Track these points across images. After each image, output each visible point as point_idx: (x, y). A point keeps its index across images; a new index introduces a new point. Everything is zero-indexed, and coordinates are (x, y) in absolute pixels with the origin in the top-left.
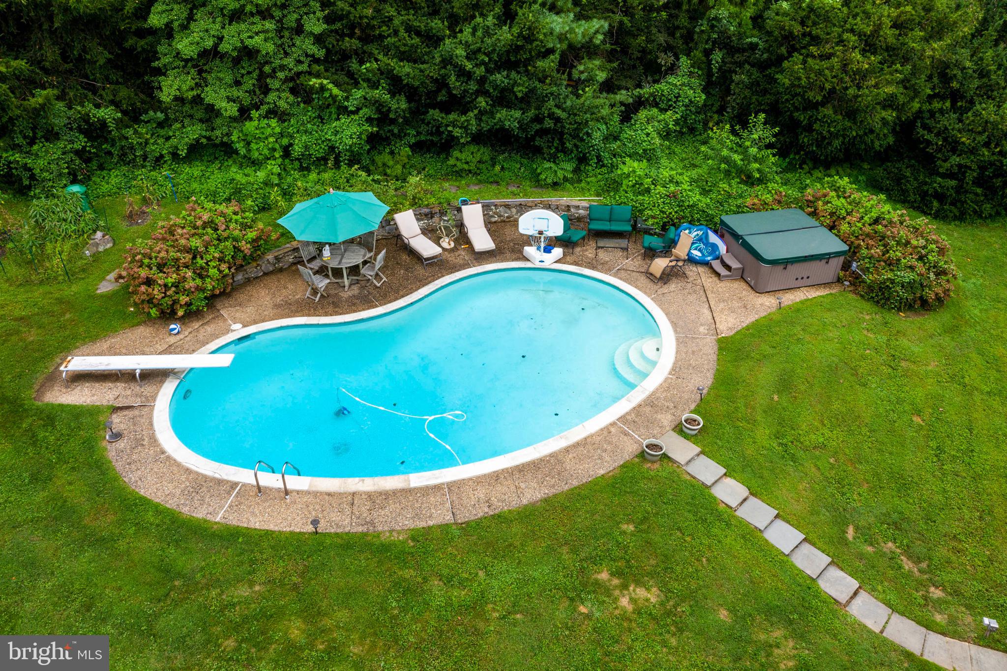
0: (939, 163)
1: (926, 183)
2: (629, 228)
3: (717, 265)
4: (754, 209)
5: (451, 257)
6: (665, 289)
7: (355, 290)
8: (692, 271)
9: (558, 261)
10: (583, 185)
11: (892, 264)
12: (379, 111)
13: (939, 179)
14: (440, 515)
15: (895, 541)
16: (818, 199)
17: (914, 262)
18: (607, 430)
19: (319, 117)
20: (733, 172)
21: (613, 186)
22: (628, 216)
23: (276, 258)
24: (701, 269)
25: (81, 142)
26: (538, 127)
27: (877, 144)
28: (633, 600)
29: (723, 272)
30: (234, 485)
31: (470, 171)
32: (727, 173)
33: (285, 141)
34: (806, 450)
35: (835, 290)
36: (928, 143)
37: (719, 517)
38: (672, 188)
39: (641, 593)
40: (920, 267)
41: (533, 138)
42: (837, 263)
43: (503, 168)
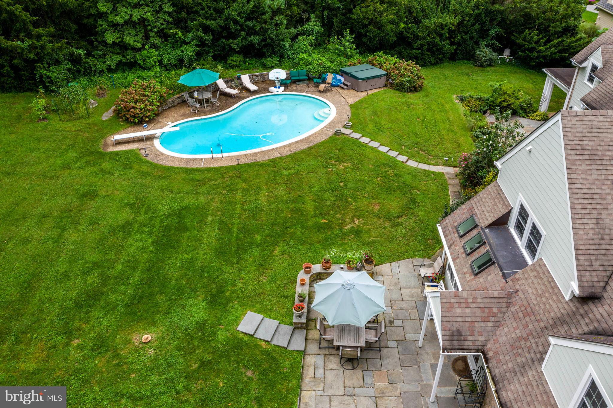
0: (413, 44)
1: (410, 53)
2: (307, 78)
3: (342, 86)
4: (351, 65)
5: (240, 95)
6: (326, 95)
7: (209, 108)
8: (334, 89)
9: (283, 91)
10: (283, 66)
11: (403, 76)
12: (200, 41)
13: (414, 51)
14: (276, 155)
15: (417, 148)
16: (373, 60)
17: (409, 74)
18: (321, 130)
19: (173, 47)
20: (341, 53)
21: (295, 65)
22: (305, 74)
23: (172, 101)
24: (337, 88)
25: (70, 66)
26: (264, 43)
27: (391, 39)
28: (343, 166)
29: (345, 87)
30: (202, 159)
31: (237, 65)
32: (339, 55)
33: (159, 58)
34: (385, 129)
35: (385, 88)
36: (408, 37)
37: (363, 146)
38: (320, 61)
39: (345, 164)
40: (412, 76)
41: (262, 49)
42: (384, 78)
43: (249, 64)
